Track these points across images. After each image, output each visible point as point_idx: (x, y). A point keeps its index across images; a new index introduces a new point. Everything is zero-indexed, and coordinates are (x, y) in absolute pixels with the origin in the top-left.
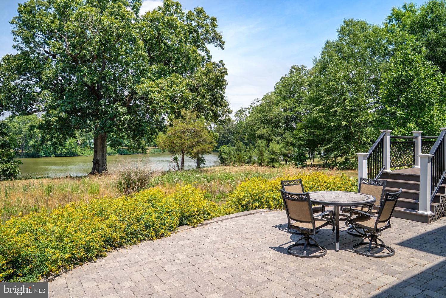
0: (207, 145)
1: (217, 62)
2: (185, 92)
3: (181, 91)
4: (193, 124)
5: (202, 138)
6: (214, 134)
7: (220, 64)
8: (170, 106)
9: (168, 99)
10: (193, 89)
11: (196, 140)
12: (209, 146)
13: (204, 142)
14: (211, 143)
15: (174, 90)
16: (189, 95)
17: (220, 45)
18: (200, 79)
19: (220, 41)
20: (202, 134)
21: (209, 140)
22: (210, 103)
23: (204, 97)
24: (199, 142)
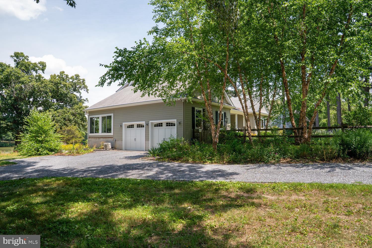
0: (78, 139)
1: (85, 99)
2: (70, 117)
3: (68, 116)
4: (70, 127)
5: (75, 135)
6: (82, 133)
7: (86, 100)
8: (64, 122)
9: (63, 119)
10: (73, 114)
11: (71, 136)
12: (79, 139)
13: (76, 137)
14: (80, 137)
15: (66, 116)
16: (72, 118)
17: (87, 91)
18: (77, 111)
19: (87, 89)
20: (75, 132)
21: (79, 136)
22: (81, 121)
23: (78, 118)
24: (73, 137)
